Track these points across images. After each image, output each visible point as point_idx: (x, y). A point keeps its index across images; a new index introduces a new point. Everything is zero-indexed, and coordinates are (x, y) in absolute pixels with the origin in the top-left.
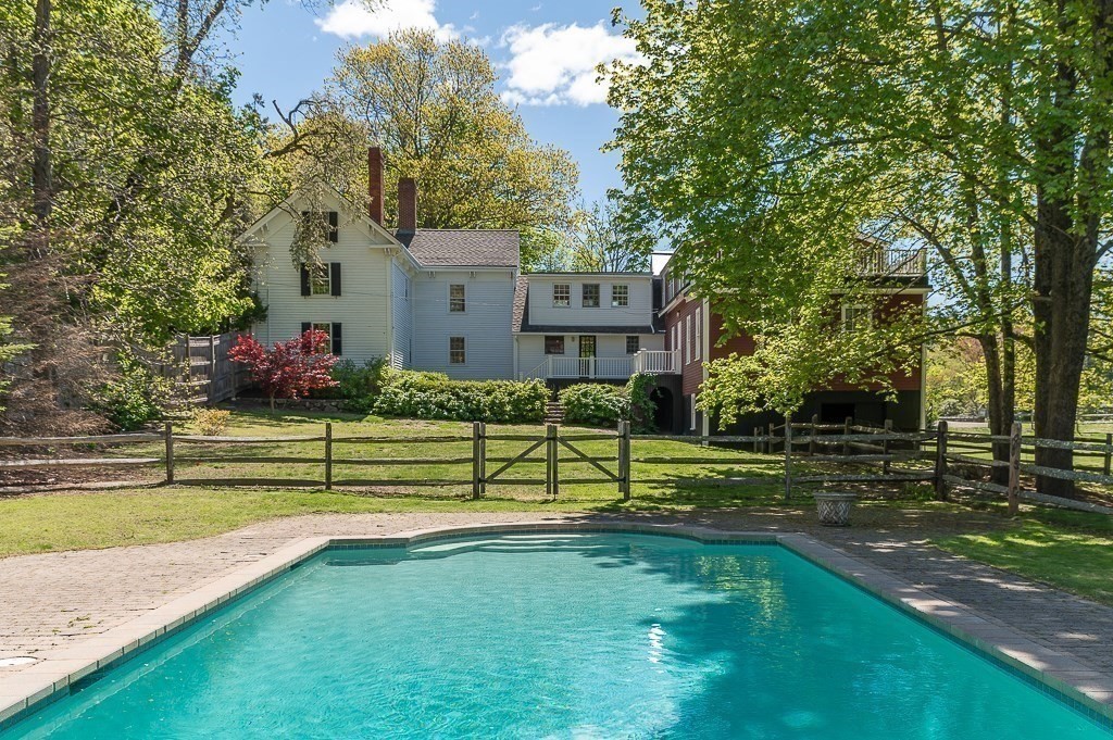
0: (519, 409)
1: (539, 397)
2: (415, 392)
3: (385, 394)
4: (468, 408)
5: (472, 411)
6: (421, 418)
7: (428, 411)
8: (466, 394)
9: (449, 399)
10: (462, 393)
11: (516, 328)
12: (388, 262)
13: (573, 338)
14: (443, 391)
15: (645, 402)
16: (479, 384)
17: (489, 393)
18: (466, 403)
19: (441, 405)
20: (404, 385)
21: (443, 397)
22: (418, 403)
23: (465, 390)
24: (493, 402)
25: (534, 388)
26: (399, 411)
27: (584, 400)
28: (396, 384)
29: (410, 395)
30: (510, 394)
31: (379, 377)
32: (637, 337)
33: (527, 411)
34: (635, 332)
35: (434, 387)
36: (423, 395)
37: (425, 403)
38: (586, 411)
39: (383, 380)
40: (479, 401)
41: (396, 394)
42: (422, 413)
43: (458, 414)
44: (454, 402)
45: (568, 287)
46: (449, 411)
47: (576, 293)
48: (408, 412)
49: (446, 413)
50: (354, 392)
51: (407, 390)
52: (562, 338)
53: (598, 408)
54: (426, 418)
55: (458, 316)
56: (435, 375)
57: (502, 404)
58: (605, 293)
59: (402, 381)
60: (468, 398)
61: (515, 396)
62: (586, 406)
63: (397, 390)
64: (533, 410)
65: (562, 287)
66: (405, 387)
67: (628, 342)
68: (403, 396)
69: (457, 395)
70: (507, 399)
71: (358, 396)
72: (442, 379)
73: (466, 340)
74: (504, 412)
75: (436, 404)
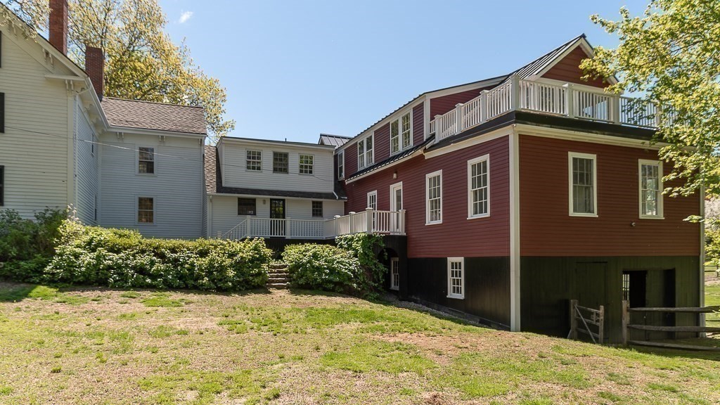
0: (243, 274)
1: (263, 259)
2: (104, 252)
3: (61, 255)
4: (178, 273)
5: (181, 277)
6: (114, 288)
7: (124, 277)
8: (174, 255)
9: (152, 263)
10: (169, 254)
11: (211, 190)
12: (71, 99)
13: (264, 202)
14: (143, 252)
15: (375, 264)
16: (191, 244)
17: (203, 254)
18: (176, 267)
19: (141, 270)
20: (89, 243)
21: (143, 260)
22: (109, 268)
23: (173, 250)
24: (211, 265)
25: (256, 249)
26: (81, 279)
27: (316, 264)
28: (77, 242)
29: (98, 258)
30: (232, 255)
31: (55, 233)
32: (321, 203)
33: (252, 275)
34: (322, 198)
35: (130, 247)
36: (116, 256)
37: (119, 267)
38: (320, 275)
39: (59, 237)
40: (192, 265)
41: (77, 256)
42: (116, 281)
43: (165, 281)
44: (159, 266)
45: (259, 154)
46: (154, 277)
47: (267, 161)
48: (96, 279)
49: (148, 281)
50: (14, 252)
51: (94, 250)
52: (254, 200)
53: (333, 271)
54: (121, 288)
55: (147, 177)
56: (127, 232)
57: (222, 269)
58: (294, 162)
59: (86, 238)
60: (176, 260)
61: (237, 258)
62: (319, 269)
63: (78, 250)
64: (259, 274)
65: (254, 153)
66: (91, 246)
67: (313, 207)
68: (88, 258)
69: (162, 256)
70: (228, 262)
71: (19, 258)
72: (135, 238)
73: (154, 200)
74: (225, 280)
75: (134, 268)
